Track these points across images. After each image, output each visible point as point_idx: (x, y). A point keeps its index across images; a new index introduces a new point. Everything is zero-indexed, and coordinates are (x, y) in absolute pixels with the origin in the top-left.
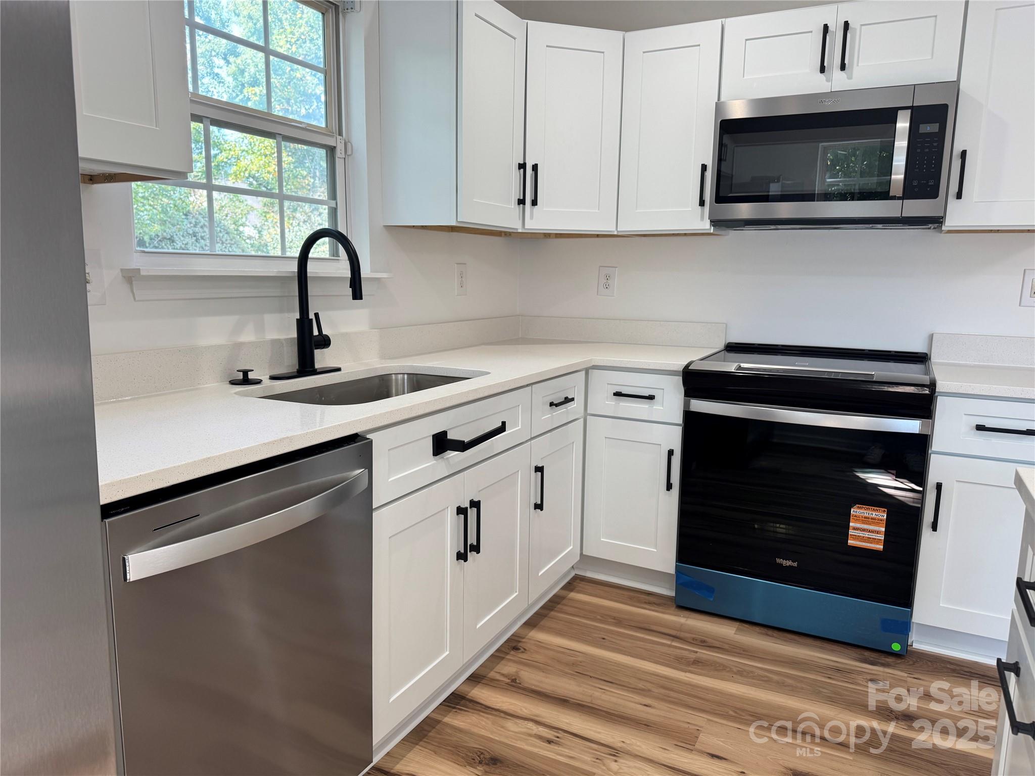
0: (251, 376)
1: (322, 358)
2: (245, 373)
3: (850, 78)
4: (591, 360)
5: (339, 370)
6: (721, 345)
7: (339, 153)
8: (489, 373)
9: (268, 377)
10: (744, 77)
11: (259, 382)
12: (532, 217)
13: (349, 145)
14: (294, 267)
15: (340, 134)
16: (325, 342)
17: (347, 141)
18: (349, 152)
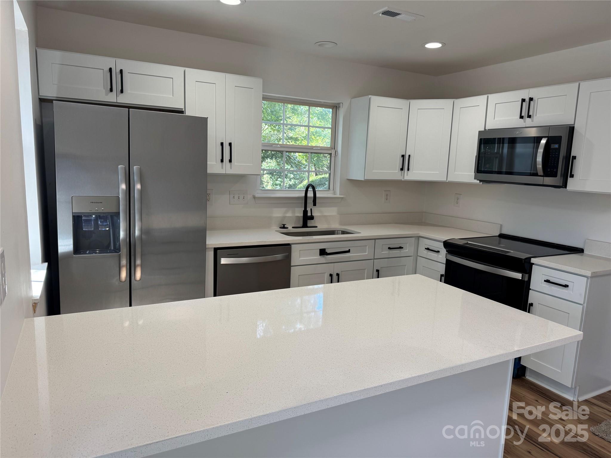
0: (285, 226)
1: (310, 223)
2: (284, 225)
3: (532, 121)
4: (419, 233)
5: (317, 227)
6: (497, 234)
7: (333, 155)
8: (361, 233)
9: (292, 227)
10: (494, 119)
11: (287, 228)
12: (407, 175)
13: (337, 152)
14: (303, 195)
15: (335, 149)
16: (312, 218)
17: (336, 151)
18: (336, 155)
